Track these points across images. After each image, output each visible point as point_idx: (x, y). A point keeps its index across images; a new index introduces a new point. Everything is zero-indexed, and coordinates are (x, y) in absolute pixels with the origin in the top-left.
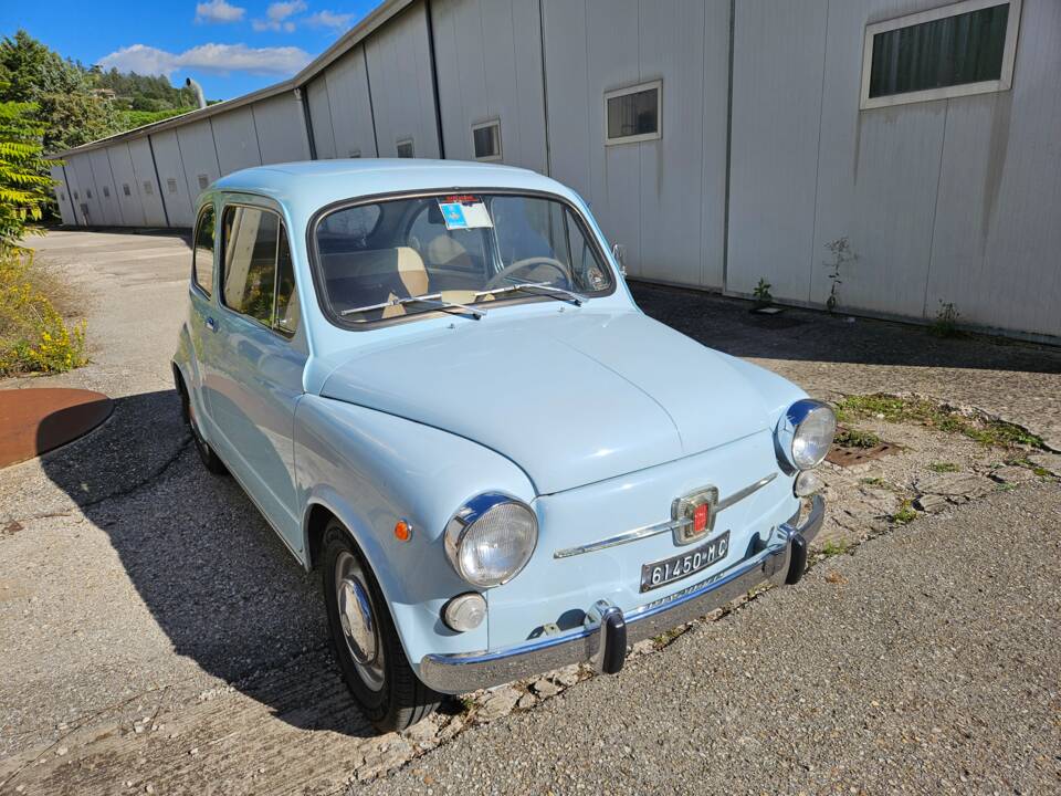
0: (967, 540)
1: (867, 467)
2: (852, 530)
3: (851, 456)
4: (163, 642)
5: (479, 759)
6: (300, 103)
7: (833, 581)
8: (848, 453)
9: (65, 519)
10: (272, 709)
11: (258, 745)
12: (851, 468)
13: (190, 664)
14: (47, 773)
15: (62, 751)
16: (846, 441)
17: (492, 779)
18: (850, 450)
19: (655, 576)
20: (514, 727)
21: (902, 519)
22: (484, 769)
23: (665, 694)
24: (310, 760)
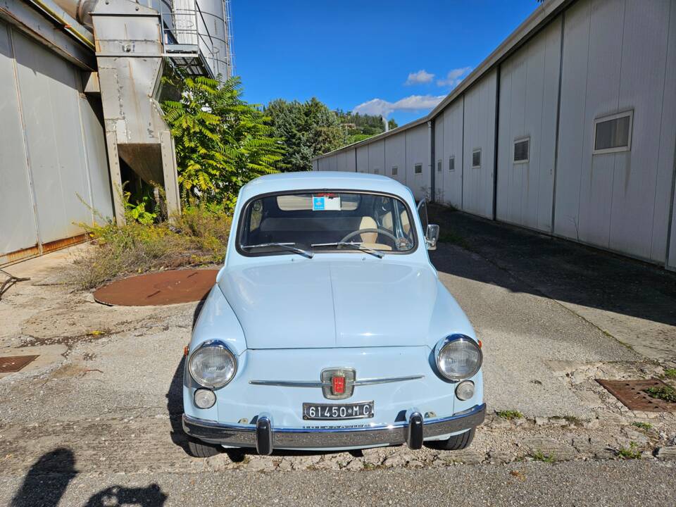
0: (663, 486)
1: (652, 415)
2: (579, 451)
3: (650, 404)
4: (167, 389)
5: (220, 483)
6: (430, 129)
7: (514, 474)
8: (650, 402)
9: (184, 329)
10: (173, 431)
11: (154, 442)
12: (636, 412)
13: (166, 401)
14: (87, 425)
15: (98, 419)
16: (656, 393)
17: (215, 494)
18: (653, 400)
19: (311, 412)
20: (249, 477)
21: (624, 455)
22: (217, 488)
23: (334, 493)
24: (163, 456)
